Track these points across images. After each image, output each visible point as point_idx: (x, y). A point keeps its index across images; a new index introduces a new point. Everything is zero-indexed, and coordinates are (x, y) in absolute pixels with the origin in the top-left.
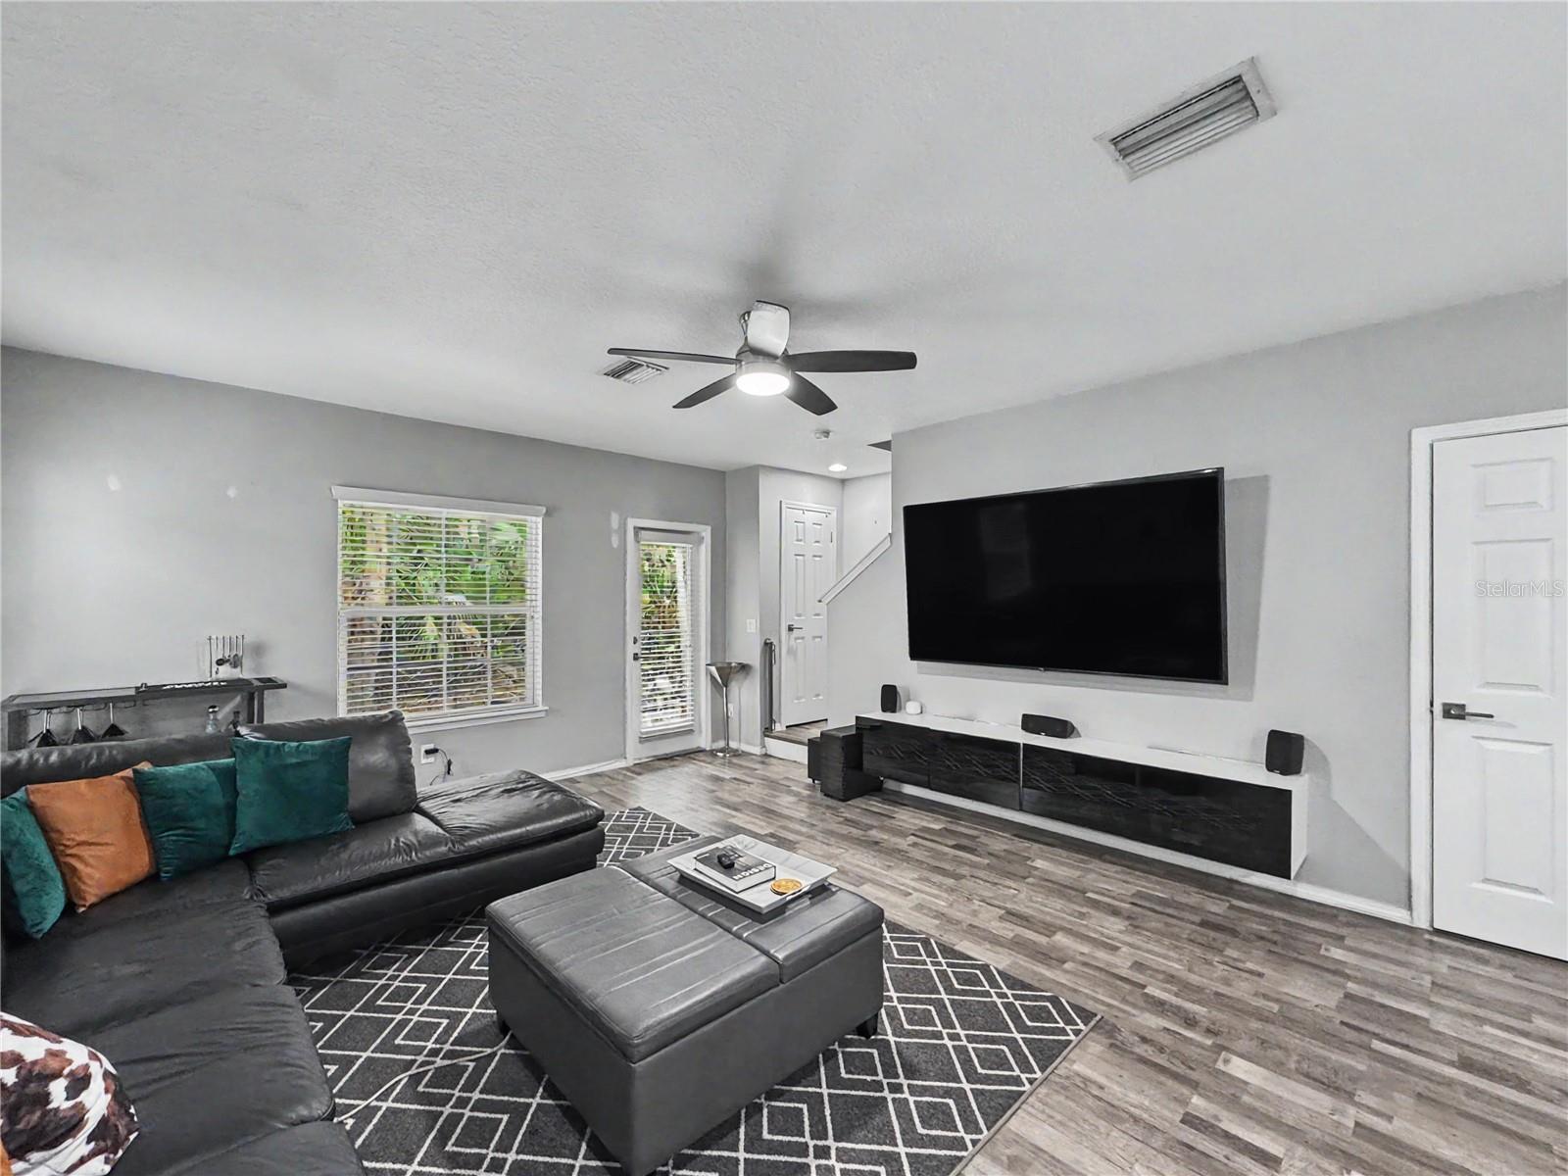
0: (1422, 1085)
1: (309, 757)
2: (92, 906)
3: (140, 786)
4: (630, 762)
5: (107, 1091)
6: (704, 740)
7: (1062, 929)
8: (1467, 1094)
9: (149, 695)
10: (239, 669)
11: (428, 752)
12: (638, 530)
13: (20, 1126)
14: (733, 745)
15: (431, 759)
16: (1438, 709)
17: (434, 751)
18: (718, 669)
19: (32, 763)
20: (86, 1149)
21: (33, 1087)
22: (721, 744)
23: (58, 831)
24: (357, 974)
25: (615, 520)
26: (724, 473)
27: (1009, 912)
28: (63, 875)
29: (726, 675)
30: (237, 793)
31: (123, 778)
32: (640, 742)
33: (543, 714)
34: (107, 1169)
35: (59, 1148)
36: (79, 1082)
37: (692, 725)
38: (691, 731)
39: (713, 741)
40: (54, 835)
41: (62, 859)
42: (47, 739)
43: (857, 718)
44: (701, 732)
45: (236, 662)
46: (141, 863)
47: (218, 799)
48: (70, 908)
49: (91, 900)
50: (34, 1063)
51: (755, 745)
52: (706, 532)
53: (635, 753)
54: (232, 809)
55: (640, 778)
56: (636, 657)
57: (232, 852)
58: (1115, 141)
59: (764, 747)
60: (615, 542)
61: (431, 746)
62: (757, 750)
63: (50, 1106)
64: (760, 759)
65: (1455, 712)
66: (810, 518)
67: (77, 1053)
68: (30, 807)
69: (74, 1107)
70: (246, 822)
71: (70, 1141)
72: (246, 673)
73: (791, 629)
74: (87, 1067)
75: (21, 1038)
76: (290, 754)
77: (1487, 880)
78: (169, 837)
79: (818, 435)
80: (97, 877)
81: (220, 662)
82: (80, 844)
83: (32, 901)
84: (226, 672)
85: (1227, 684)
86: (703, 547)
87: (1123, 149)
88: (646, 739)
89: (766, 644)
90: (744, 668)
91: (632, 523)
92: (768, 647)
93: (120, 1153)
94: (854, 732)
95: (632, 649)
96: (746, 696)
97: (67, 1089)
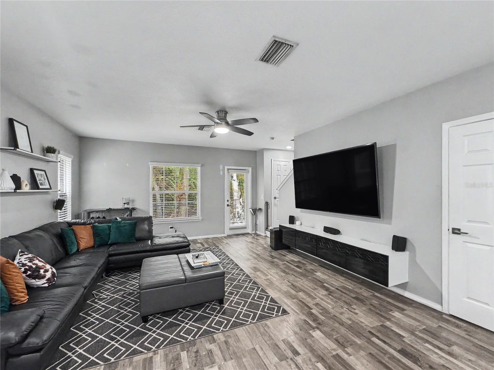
0: (374, 351)
1: (126, 225)
2: (81, 250)
3: (94, 228)
4: (225, 235)
5: (51, 274)
6: (249, 230)
7: (304, 291)
8: (389, 358)
9: (109, 210)
10: (128, 205)
11: (171, 228)
12: (228, 169)
13: (34, 274)
14: (258, 232)
15: (172, 230)
16: (451, 230)
17: (172, 228)
18: (252, 209)
19: (79, 222)
20: (45, 282)
21: (37, 269)
22: (254, 232)
23: (77, 235)
24: (130, 273)
25: (221, 167)
26: (256, 152)
27: (292, 285)
28: (77, 243)
29: (255, 211)
30: (111, 231)
31: (91, 226)
32: (230, 230)
33: (201, 220)
34: (48, 285)
35: (41, 280)
36: (46, 271)
37: (246, 226)
38: (245, 228)
39: (252, 231)
40: (76, 235)
41: (77, 240)
42: (93, 218)
43: (279, 225)
44: (249, 228)
45: (128, 204)
46: (91, 243)
47: (108, 232)
48: (78, 250)
49: (81, 249)
50: (39, 266)
51: (263, 233)
52: (250, 169)
53: (227, 232)
54: (110, 234)
55: (226, 239)
56: (228, 205)
57: (109, 243)
58: (262, 60)
59: (266, 234)
60: (221, 173)
61: (171, 226)
62: (263, 234)
63: (40, 273)
64: (264, 237)
65: (456, 231)
66: (282, 163)
67: (48, 267)
68: (73, 230)
69: (44, 274)
70: (112, 237)
71: (42, 279)
72: (130, 206)
73: (275, 198)
74: (49, 269)
75: (40, 262)
76: (122, 224)
77: (469, 298)
78: (97, 239)
79: (271, 139)
80: (83, 244)
81: (124, 204)
82: (80, 238)
83: (70, 247)
84: (126, 206)
85: (380, 218)
86: (249, 174)
87: (265, 60)
88: (231, 229)
89: (266, 203)
90: (260, 209)
91: (226, 168)
92: (267, 204)
93: (51, 284)
94: (279, 230)
95: (226, 203)
96: (261, 218)
97: (44, 271)
